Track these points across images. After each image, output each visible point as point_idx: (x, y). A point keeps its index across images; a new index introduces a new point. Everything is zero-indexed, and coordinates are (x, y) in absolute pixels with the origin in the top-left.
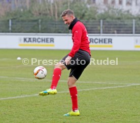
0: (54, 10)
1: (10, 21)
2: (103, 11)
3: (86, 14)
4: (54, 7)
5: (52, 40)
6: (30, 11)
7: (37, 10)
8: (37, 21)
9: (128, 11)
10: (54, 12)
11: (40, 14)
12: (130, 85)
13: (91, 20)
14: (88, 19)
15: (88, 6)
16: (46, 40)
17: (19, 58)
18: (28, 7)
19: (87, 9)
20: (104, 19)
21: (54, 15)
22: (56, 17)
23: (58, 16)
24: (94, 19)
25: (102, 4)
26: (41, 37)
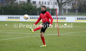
0: (20, 6)
1: (3, 11)
2: (39, 7)
3: (32, 8)
4: (20, 5)
5: (19, 18)
6: (10, 7)
7: (13, 6)
8: (13, 10)
9: (48, 7)
10: (20, 7)
11: (14, 8)
12: (49, 35)
13: (34, 10)
14: (33, 10)
15: (33, 5)
16: (17, 18)
17: (6, 25)
18: (10, 5)
19: (33, 6)
20: (39, 10)
21: (20, 8)
22: (21, 9)
23: (22, 9)
24: (35, 10)
25: (38, 4)
26: (15, 17)
